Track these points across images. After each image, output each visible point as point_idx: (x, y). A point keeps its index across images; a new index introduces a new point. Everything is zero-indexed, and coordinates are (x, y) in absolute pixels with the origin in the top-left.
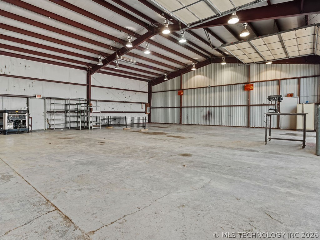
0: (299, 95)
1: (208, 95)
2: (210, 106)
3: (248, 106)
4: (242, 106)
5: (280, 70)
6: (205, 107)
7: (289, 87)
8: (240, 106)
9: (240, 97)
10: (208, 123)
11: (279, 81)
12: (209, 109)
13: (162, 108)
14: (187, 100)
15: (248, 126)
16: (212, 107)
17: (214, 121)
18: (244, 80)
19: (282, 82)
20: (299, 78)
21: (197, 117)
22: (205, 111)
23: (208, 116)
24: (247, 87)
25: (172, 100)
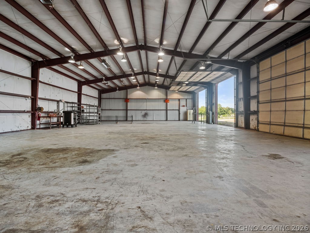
0: (186, 106)
1: (145, 104)
2: (146, 110)
3: (167, 110)
4: (164, 110)
5: (180, 94)
6: (143, 110)
7: (183, 103)
8: (163, 110)
9: (162, 105)
10: (145, 119)
11: (179, 100)
12: (145, 111)
13: (111, 110)
14: (131, 105)
15: (167, 120)
16: (147, 110)
17: (149, 118)
18: (164, 97)
19: (180, 100)
20: (186, 99)
21: (138, 116)
22: (144, 112)
23: (145, 115)
24: (166, 101)
25: (120, 105)
